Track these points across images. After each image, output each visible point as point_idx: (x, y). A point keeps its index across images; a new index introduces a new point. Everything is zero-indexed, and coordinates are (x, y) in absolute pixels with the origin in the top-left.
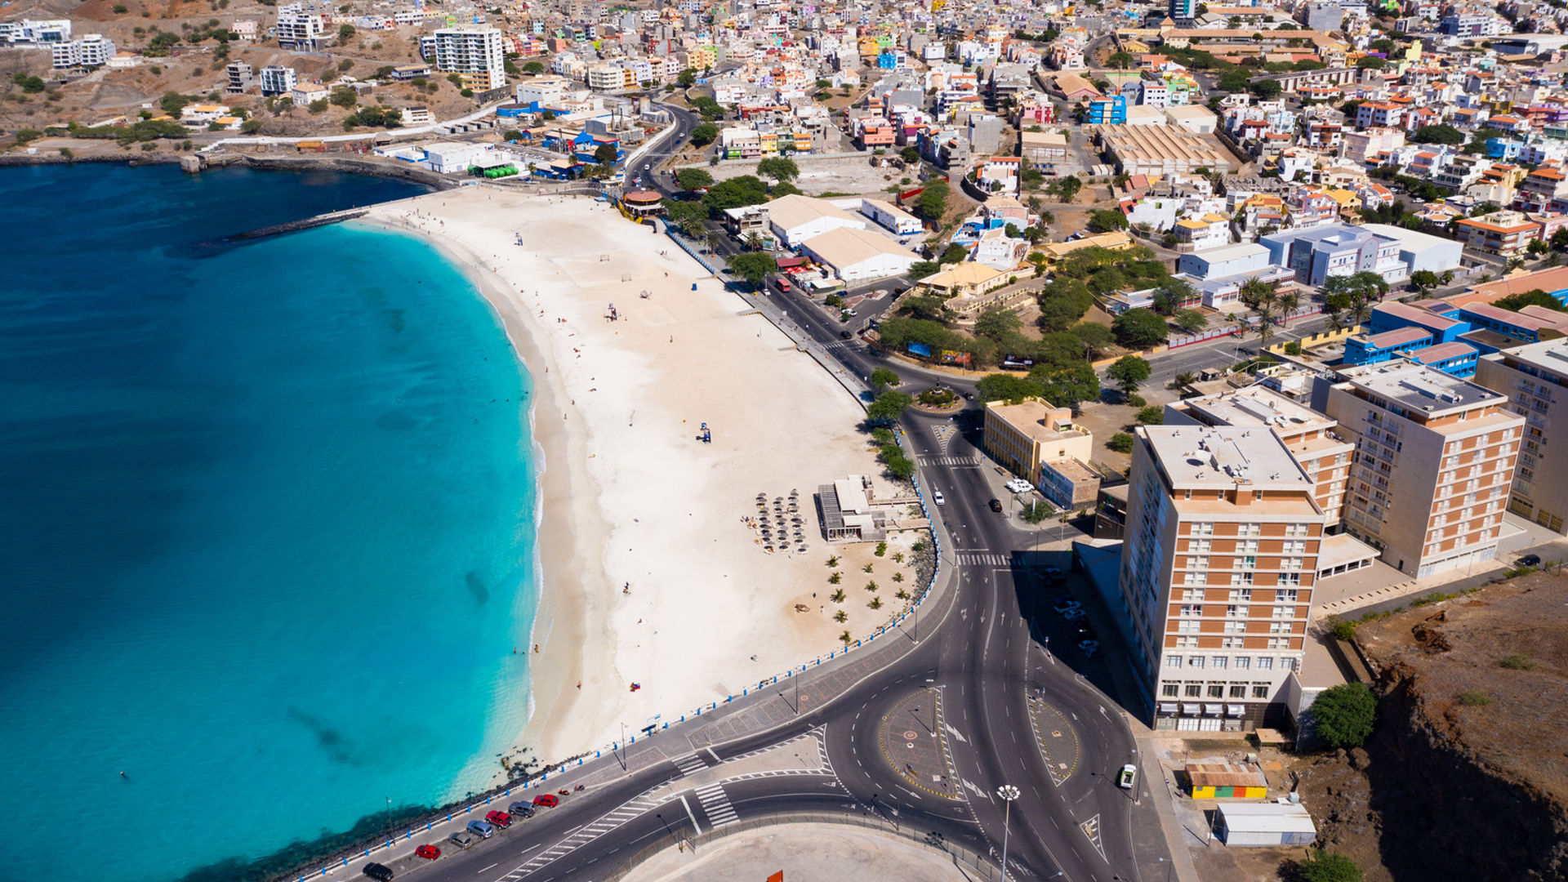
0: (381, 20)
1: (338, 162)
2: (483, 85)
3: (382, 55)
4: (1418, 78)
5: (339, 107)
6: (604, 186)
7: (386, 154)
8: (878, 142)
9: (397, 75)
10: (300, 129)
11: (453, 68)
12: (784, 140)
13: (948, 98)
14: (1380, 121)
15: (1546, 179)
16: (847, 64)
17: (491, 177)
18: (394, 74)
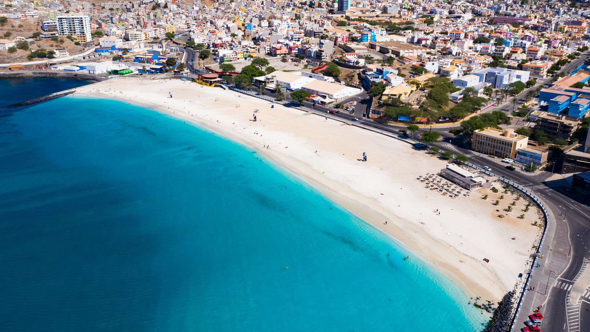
0: (20, 15)
1: (35, 73)
2: (83, 40)
3: (25, 30)
4: (450, 25)
5: (22, 50)
6: (182, 74)
7: (58, 69)
8: (282, 53)
9: (44, 36)
10: (5, 60)
11: (68, 33)
12: (245, 53)
13: (294, 37)
14: (458, 38)
15: (533, 51)
16: (233, 29)
17: (123, 74)
18: (41, 36)
